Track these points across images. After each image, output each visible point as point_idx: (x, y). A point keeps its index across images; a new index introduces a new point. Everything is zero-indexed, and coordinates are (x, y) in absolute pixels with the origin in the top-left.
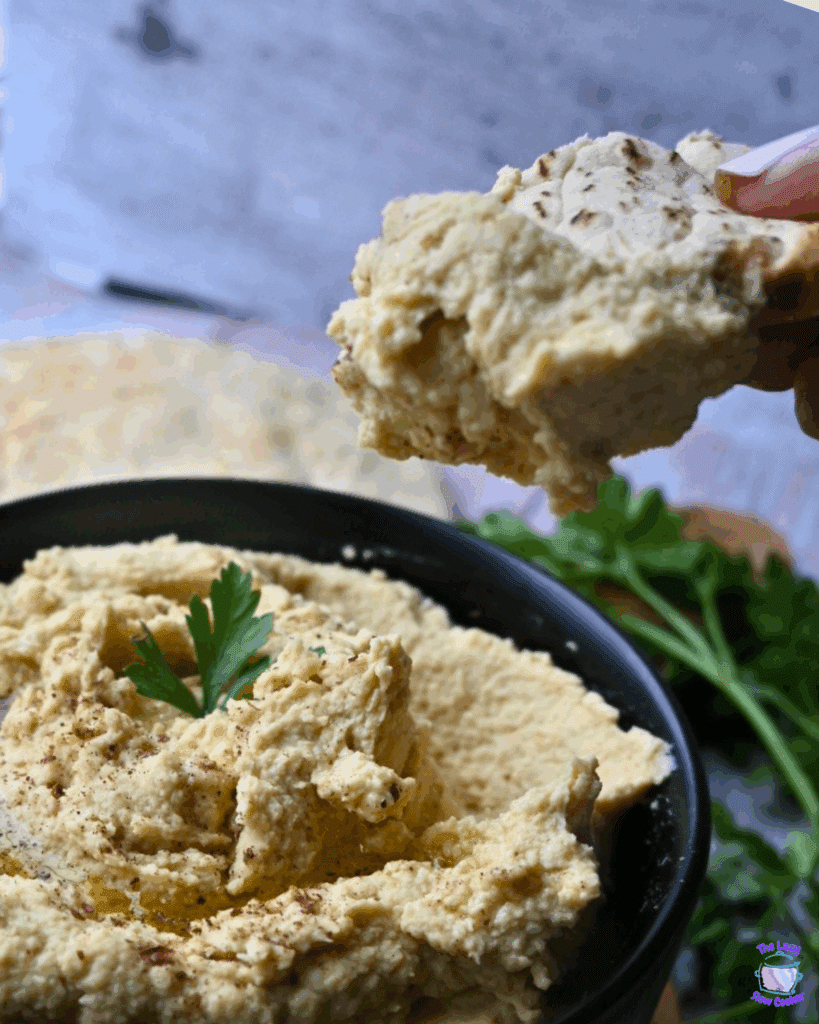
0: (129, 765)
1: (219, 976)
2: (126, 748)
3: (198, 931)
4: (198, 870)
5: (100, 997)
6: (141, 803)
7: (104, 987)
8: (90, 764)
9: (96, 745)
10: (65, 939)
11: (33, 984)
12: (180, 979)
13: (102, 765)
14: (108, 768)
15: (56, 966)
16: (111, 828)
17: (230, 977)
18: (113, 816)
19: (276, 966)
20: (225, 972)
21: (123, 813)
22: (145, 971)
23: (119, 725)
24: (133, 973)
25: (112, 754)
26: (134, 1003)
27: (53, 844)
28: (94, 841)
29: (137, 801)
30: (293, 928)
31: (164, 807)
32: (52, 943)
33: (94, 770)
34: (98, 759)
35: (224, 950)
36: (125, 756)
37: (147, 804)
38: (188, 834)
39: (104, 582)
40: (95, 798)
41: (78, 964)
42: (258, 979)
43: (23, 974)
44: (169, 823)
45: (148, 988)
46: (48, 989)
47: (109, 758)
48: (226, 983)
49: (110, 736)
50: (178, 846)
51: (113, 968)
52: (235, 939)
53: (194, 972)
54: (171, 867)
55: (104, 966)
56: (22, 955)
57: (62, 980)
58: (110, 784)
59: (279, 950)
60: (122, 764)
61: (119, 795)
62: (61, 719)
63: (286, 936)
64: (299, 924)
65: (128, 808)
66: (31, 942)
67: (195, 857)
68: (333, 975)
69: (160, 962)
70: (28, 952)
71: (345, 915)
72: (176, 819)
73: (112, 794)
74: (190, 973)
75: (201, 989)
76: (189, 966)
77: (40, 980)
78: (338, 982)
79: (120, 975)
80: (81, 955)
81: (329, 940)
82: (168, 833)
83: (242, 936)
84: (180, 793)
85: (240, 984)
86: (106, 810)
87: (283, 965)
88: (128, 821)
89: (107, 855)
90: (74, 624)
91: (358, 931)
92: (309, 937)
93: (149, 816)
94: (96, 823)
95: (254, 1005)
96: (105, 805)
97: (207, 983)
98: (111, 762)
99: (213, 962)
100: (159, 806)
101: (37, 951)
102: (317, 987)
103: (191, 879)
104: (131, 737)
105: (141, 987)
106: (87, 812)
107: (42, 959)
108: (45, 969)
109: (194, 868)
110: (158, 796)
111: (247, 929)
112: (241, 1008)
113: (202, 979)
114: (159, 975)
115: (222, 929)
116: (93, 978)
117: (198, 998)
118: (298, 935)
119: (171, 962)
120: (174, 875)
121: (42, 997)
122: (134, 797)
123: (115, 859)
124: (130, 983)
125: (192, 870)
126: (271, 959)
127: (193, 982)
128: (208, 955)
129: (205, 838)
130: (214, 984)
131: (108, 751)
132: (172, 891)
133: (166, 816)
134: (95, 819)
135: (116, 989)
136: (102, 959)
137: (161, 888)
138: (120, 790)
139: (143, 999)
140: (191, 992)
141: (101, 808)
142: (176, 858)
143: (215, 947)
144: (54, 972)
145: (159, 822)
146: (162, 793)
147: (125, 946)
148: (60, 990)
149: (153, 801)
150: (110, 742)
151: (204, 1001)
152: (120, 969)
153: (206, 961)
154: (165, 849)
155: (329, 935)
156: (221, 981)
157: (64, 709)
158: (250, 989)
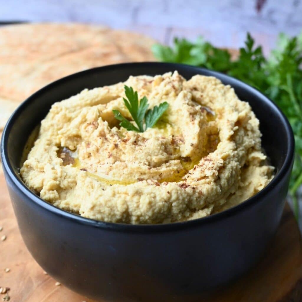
1: (203, 184)
2: (139, 141)
3: (188, 177)
4: (175, 165)
5: (177, 201)
6: (153, 153)
7: (178, 199)
8: (132, 148)
9: (130, 143)
10: (160, 191)
11: (159, 205)
12: (193, 189)
13: (135, 147)
14: (137, 148)
15: (163, 198)
16: (147, 163)
17: (205, 183)
18: (146, 160)
19: (215, 175)
20: (204, 182)
21: (149, 158)
22: (185, 190)
23: (135, 135)
24: (183, 192)
25: (136, 144)
26: (186, 200)
27: (129, 175)
28: (145, 168)
29: (152, 153)
30: (213, 165)
31: (161, 151)
32: (157, 193)
33: (134, 150)
34: (134, 146)
35: (200, 177)
36: (139, 143)
37: (155, 153)
38: (169, 157)
39: (79, 107)
40: (138, 157)
41: (169, 195)
42: (213, 180)
43: (155, 205)
44: (163, 155)
45: (188, 194)
46: (164, 206)
47: (136, 145)
48: (206, 184)
49: (133, 139)
50: (166, 162)
51: (178, 193)
52: (201, 173)
53: (196, 185)
54: (167, 167)
55: (175, 193)
56: (153, 199)
57: (166, 201)
58: (141, 151)
59: (214, 171)
60: (140, 145)
61: (146, 153)
62: (106, 144)
63: (212, 168)
65: (150, 156)
66: (152, 195)
67: (173, 162)
68: (226, 174)
69: (186, 187)
70: (153, 198)
71: (221, 158)
72: (165, 154)
73: (143, 154)
74: (195, 187)
75: (200, 189)
76: (193, 185)
77: (161, 204)
78: (228, 176)
79: (180, 193)
80: (168, 193)
81: (222, 165)
82: (164, 159)
84: (163, 146)
85: (209, 183)
86: (143, 159)
88: (151, 159)
89: (151, 170)
90: (84, 120)
91: (225, 162)
92: (217, 166)
93: (157, 156)
94: (142, 164)
95: (215, 187)
96: (142, 158)
97: (201, 187)
98: (137, 146)
99: (199, 181)
100: (159, 152)
102: (224, 178)
103: (175, 168)
104: (139, 137)
105: (186, 195)
106: (137, 162)
107: (158, 198)
108: (160, 201)
109: (174, 165)
110: (158, 149)
111: (203, 170)
112: (212, 189)
113: (198, 187)
114: (188, 190)
115: (195, 174)
116: (174, 197)
118: (215, 166)
119: (189, 186)
120: (171, 168)
121: (163, 209)
122: (150, 152)
123: (153, 170)
124: (183, 194)
125: (173, 165)
128: (197, 180)
129: (173, 157)
130: (203, 186)
131: (134, 143)
132: (172, 173)
133: (162, 154)
134: (140, 163)
135: (181, 198)
137: (168, 173)
138: (145, 151)
139: (188, 197)
140: (198, 191)
141: (141, 159)
142: (168, 164)
143: (197, 178)
144: (163, 200)
145: (160, 157)
146: (159, 148)
148: (166, 204)
149: (157, 151)
150: (134, 141)
151: (202, 192)
152: (179, 192)
153: (197, 182)
154: (164, 163)
155: (221, 164)
156: (204, 185)
157: (105, 141)
158: (212, 183)
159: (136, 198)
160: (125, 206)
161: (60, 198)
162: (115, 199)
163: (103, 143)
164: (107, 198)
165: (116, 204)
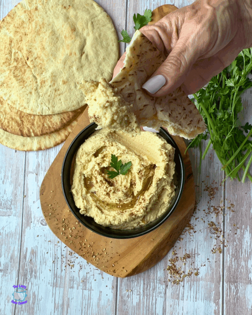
0: (117, 193)
7: (129, 220)
10: (122, 218)
12: (136, 215)
16: (118, 200)
21: (119, 199)
30: (144, 205)
32: (121, 219)
33: (113, 195)
36: (116, 192)
45: (133, 218)
49: (113, 191)
50: (127, 198)
54: (127, 201)
56: (119, 222)
59: (144, 209)
60: (116, 193)
64: (145, 205)
66: (119, 220)
68: (150, 206)
69: (133, 215)
75: (138, 215)
77: (123, 223)
83: (139, 209)
85: (142, 213)
87: (145, 210)
95: (144, 214)
101: (121, 220)
103: (130, 201)
114: (133, 216)
117: (138, 216)
118: (145, 206)
126: (144, 210)
127: (137, 215)
134: (116, 199)
135: (130, 220)
136: (127, 219)
138: (118, 197)
140: (137, 216)
147: (129, 216)
155: (148, 204)
158: (143, 213)
159: (113, 221)
160: (110, 223)
161: (87, 212)
162: (106, 220)
163: (102, 185)
164: (103, 220)
165: (106, 223)
